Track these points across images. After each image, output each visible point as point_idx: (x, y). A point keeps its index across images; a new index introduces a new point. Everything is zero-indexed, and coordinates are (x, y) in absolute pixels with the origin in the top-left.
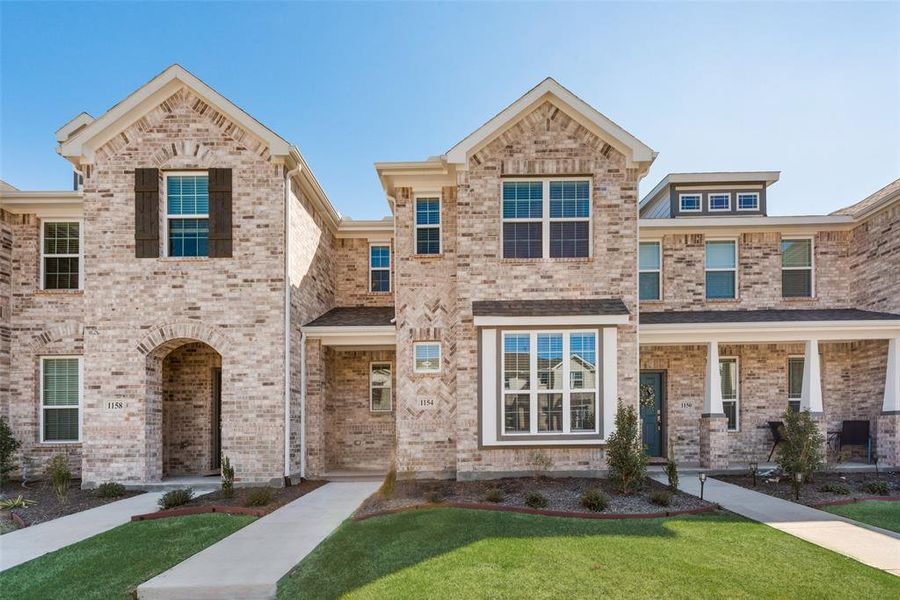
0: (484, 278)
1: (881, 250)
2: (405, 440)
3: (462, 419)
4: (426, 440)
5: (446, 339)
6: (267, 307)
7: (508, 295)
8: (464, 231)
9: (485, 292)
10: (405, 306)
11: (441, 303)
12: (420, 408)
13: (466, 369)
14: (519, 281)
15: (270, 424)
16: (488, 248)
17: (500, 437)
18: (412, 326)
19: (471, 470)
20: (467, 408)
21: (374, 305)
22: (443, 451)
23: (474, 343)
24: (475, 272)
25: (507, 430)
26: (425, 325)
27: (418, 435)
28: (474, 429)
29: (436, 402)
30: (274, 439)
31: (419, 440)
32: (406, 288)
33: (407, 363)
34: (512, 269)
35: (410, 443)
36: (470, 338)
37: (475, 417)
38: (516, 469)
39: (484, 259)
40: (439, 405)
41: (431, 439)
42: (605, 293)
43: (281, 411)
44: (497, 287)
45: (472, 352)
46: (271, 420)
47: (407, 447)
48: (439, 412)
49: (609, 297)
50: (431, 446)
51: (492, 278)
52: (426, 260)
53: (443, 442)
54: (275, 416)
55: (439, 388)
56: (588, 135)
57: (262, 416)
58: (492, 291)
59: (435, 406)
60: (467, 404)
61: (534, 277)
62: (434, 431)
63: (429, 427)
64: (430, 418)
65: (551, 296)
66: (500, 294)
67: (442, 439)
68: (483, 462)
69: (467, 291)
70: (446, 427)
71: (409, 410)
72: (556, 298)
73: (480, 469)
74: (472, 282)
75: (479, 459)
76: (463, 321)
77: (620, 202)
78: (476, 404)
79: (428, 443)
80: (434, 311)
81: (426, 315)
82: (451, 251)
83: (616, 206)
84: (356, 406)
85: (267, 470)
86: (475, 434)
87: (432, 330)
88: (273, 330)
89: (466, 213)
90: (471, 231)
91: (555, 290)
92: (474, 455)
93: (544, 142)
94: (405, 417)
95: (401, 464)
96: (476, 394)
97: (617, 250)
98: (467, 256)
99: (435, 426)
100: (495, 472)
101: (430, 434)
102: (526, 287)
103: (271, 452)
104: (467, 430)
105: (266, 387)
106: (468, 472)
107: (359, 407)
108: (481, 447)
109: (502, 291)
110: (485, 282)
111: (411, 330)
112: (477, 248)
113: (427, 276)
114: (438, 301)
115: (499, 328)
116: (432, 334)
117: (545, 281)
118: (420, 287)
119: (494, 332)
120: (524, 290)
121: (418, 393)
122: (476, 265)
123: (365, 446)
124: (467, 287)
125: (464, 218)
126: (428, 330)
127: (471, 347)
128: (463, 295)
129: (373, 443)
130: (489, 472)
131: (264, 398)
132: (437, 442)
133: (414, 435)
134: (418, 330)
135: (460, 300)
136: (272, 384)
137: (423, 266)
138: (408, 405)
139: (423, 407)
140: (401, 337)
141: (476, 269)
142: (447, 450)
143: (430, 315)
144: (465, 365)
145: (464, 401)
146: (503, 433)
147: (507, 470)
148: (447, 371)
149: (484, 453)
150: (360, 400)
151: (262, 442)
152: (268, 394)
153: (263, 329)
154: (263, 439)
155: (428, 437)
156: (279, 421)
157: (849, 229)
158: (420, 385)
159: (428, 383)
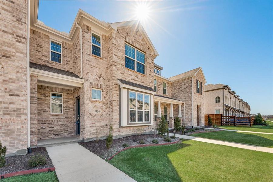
0: (121, 72)
1: (176, 88)
2: (88, 126)
3: (114, 118)
4: (97, 125)
5: (104, 89)
6: (14, 50)
7: (127, 79)
8: (115, 54)
9: (121, 76)
10: (88, 73)
11: (102, 75)
12: (94, 113)
13: (115, 101)
14: (130, 76)
15: (16, 119)
16: (122, 62)
17: (128, 124)
18: (91, 81)
19: (117, 135)
20: (116, 114)
21: (53, 67)
22: (103, 129)
23: (118, 92)
24: (118, 69)
25: (130, 121)
26: (97, 82)
27: (94, 124)
28: (118, 121)
29: (101, 111)
30: (19, 127)
31: (94, 125)
32: (89, 66)
33: (89, 95)
34: (128, 72)
35: (91, 127)
36: (117, 91)
37: (118, 117)
38: (130, 133)
39: (121, 65)
40: (102, 112)
41: (99, 125)
42: (149, 85)
43: (25, 111)
44: (125, 76)
45: (117, 95)
46: (17, 117)
47: (89, 128)
48: (102, 115)
49: (149, 87)
50: (99, 128)
51: (123, 73)
52: (96, 58)
53: (103, 126)
54: (21, 114)
55: (102, 106)
56: (145, 42)
57: (8, 114)
58: (123, 77)
59: (100, 113)
60: (116, 113)
61: (134, 76)
62: (100, 122)
63: (98, 120)
64: (98, 117)
65: (138, 83)
66: (125, 78)
67: (103, 125)
68: (121, 132)
69: (116, 74)
70: (104, 120)
71: (90, 114)
72: (139, 84)
73: (120, 134)
74: (117, 72)
75: (120, 131)
76: (115, 84)
77: (151, 63)
78: (119, 113)
79: (98, 126)
80: (100, 78)
81: (97, 78)
82: (106, 58)
83: (150, 64)
84: (42, 111)
85: (14, 146)
86: (118, 123)
87: (99, 85)
88: (18, 65)
89: (115, 48)
90: (117, 54)
91: (139, 81)
92: (118, 130)
93: (136, 37)
94: (88, 117)
95: (87, 135)
96: (119, 110)
97: (151, 75)
98: (116, 63)
99: (100, 120)
100: (124, 135)
101: (99, 123)
102: (132, 78)
103: (17, 135)
104: (116, 121)
105: (12, 97)
106: (116, 136)
107: (44, 111)
108: (121, 127)
109: (126, 77)
110: (121, 73)
111: (91, 83)
112: (119, 61)
113: (97, 64)
114: (101, 75)
115: (128, 89)
116: (99, 86)
117: (136, 78)
118: (94, 67)
119: (126, 90)
120: (131, 79)
121: (94, 107)
122: (119, 67)
123: (48, 129)
124: (116, 73)
125: (115, 49)
126: (98, 85)
127: (117, 93)
128: (115, 75)
129: (53, 127)
130: (122, 135)
131: (11, 103)
132: (101, 126)
133: (93, 124)
134: (94, 84)
135: (114, 77)
136: (18, 96)
137: (95, 59)
138: (89, 112)
139: (96, 113)
140: (87, 85)
141: (119, 68)
142: (105, 129)
143: (99, 79)
144: (116, 100)
145: (115, 112)
146: (129, 122)
147: (128, 134)
148: (105, 101)
149: (121, 129)
150: (45, 108)
151: (9, 130)
152: (14, 101)
153: (9, 62)
154: (10, 127)
155: (98, 124)
156: (23, 117)
157: (170, 83)
158: (95, 105)
159: (98, 104)
